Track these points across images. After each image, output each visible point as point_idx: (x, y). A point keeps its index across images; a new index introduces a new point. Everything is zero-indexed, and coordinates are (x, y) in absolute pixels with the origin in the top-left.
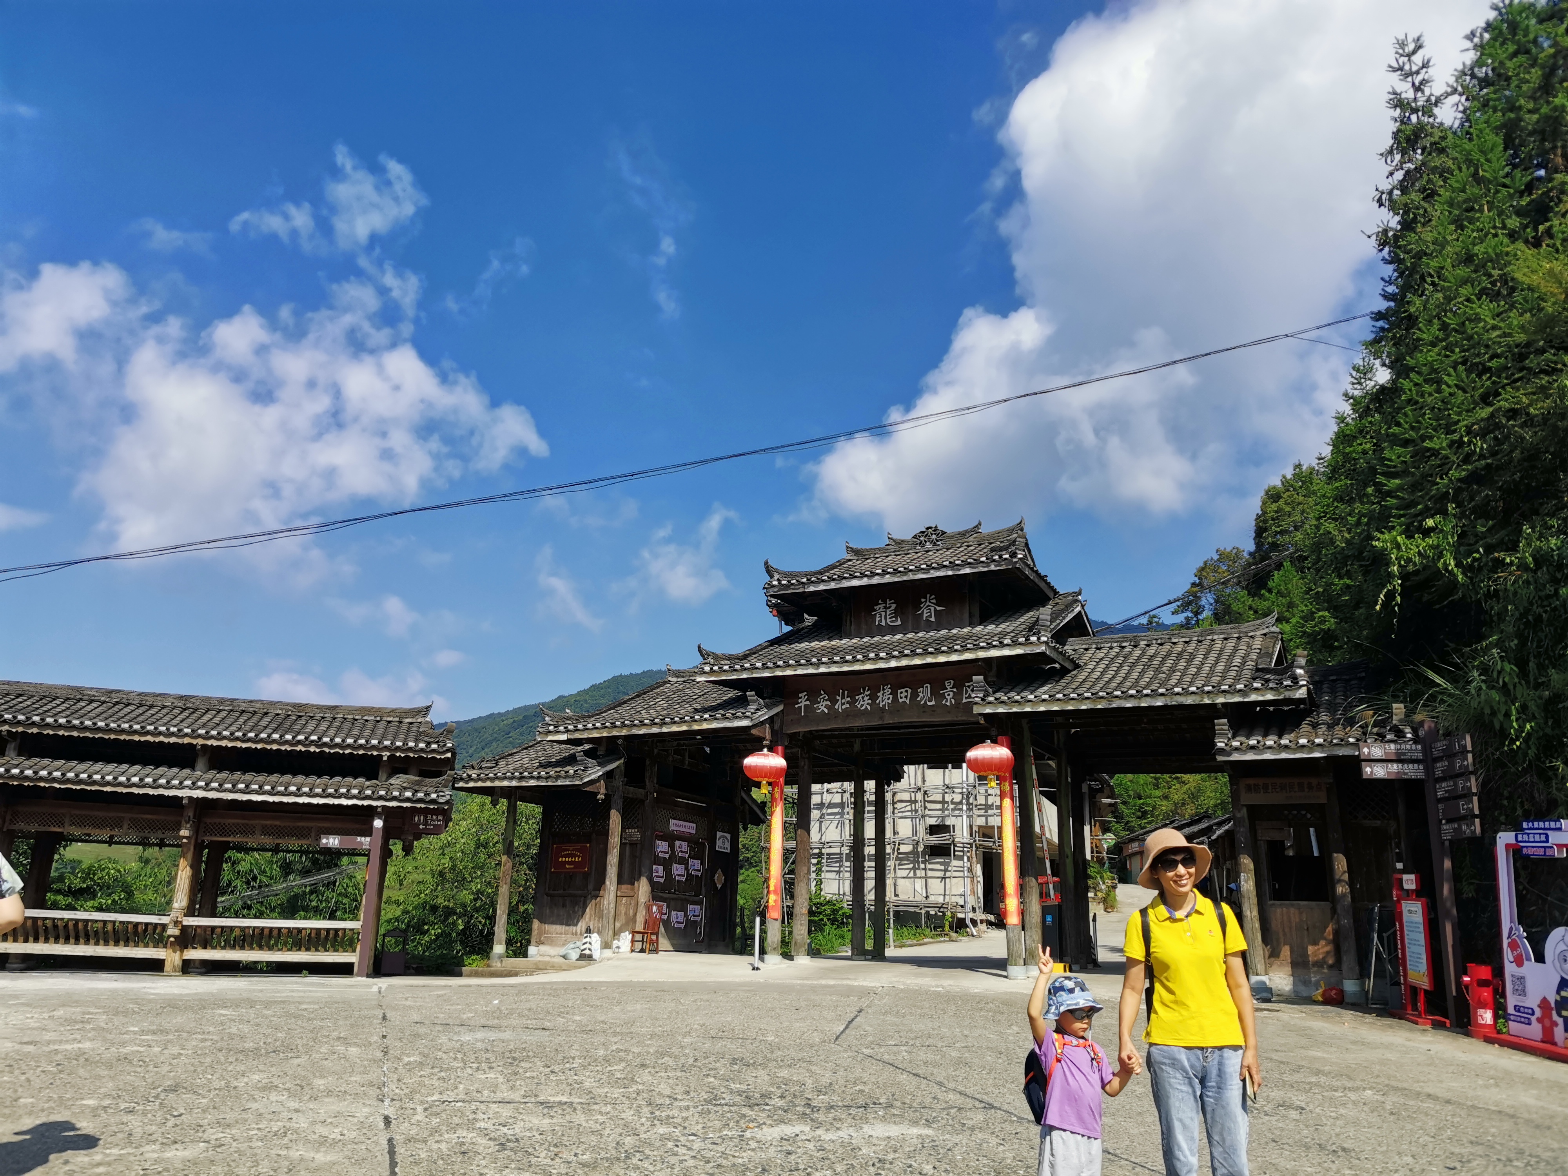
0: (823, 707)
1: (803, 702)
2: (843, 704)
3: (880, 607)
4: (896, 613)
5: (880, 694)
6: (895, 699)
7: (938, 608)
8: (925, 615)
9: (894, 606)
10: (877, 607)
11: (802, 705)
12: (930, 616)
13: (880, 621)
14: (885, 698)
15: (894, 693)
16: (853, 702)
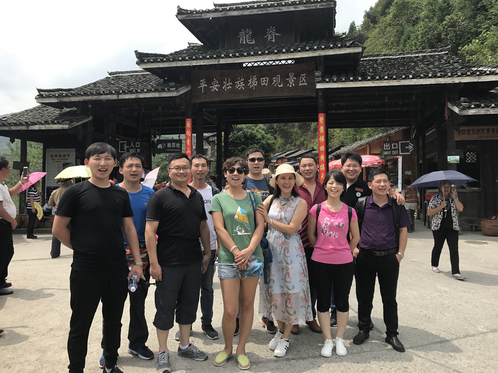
0: (215, 87)
1: (203, 85)
2: (228, 86)
3: (242, 33)
4: (252, 37)
5: (250, 81)
6: (259, 84)
7: (277, 34)
8: (269, 38)
9: (251, 33)
10: (240, 33)
11: (202, 86)
12: (272, 39)
13: (243, 41)
14: (253, 83)
15: (258, 80)
16: (234, 85)
